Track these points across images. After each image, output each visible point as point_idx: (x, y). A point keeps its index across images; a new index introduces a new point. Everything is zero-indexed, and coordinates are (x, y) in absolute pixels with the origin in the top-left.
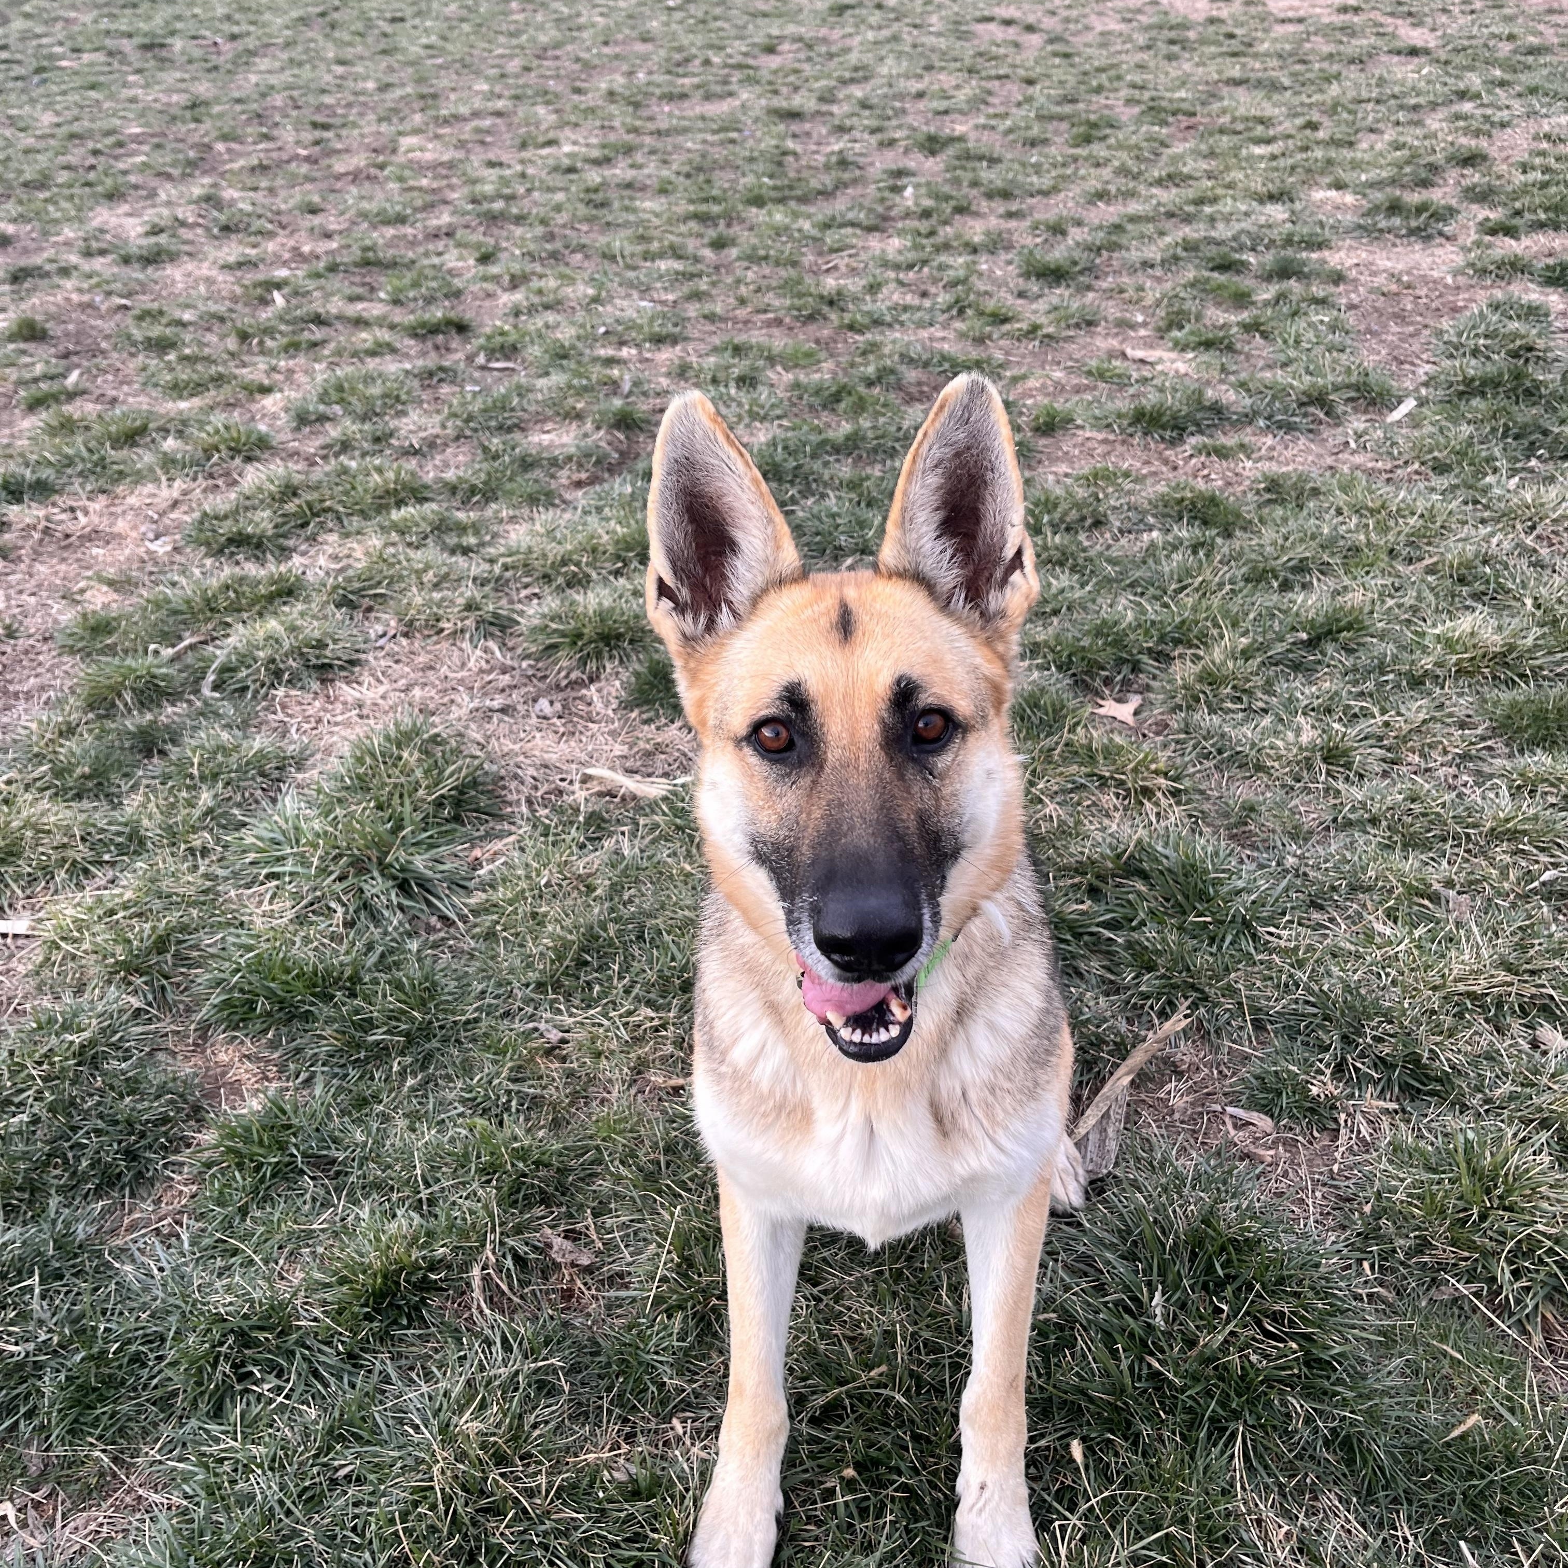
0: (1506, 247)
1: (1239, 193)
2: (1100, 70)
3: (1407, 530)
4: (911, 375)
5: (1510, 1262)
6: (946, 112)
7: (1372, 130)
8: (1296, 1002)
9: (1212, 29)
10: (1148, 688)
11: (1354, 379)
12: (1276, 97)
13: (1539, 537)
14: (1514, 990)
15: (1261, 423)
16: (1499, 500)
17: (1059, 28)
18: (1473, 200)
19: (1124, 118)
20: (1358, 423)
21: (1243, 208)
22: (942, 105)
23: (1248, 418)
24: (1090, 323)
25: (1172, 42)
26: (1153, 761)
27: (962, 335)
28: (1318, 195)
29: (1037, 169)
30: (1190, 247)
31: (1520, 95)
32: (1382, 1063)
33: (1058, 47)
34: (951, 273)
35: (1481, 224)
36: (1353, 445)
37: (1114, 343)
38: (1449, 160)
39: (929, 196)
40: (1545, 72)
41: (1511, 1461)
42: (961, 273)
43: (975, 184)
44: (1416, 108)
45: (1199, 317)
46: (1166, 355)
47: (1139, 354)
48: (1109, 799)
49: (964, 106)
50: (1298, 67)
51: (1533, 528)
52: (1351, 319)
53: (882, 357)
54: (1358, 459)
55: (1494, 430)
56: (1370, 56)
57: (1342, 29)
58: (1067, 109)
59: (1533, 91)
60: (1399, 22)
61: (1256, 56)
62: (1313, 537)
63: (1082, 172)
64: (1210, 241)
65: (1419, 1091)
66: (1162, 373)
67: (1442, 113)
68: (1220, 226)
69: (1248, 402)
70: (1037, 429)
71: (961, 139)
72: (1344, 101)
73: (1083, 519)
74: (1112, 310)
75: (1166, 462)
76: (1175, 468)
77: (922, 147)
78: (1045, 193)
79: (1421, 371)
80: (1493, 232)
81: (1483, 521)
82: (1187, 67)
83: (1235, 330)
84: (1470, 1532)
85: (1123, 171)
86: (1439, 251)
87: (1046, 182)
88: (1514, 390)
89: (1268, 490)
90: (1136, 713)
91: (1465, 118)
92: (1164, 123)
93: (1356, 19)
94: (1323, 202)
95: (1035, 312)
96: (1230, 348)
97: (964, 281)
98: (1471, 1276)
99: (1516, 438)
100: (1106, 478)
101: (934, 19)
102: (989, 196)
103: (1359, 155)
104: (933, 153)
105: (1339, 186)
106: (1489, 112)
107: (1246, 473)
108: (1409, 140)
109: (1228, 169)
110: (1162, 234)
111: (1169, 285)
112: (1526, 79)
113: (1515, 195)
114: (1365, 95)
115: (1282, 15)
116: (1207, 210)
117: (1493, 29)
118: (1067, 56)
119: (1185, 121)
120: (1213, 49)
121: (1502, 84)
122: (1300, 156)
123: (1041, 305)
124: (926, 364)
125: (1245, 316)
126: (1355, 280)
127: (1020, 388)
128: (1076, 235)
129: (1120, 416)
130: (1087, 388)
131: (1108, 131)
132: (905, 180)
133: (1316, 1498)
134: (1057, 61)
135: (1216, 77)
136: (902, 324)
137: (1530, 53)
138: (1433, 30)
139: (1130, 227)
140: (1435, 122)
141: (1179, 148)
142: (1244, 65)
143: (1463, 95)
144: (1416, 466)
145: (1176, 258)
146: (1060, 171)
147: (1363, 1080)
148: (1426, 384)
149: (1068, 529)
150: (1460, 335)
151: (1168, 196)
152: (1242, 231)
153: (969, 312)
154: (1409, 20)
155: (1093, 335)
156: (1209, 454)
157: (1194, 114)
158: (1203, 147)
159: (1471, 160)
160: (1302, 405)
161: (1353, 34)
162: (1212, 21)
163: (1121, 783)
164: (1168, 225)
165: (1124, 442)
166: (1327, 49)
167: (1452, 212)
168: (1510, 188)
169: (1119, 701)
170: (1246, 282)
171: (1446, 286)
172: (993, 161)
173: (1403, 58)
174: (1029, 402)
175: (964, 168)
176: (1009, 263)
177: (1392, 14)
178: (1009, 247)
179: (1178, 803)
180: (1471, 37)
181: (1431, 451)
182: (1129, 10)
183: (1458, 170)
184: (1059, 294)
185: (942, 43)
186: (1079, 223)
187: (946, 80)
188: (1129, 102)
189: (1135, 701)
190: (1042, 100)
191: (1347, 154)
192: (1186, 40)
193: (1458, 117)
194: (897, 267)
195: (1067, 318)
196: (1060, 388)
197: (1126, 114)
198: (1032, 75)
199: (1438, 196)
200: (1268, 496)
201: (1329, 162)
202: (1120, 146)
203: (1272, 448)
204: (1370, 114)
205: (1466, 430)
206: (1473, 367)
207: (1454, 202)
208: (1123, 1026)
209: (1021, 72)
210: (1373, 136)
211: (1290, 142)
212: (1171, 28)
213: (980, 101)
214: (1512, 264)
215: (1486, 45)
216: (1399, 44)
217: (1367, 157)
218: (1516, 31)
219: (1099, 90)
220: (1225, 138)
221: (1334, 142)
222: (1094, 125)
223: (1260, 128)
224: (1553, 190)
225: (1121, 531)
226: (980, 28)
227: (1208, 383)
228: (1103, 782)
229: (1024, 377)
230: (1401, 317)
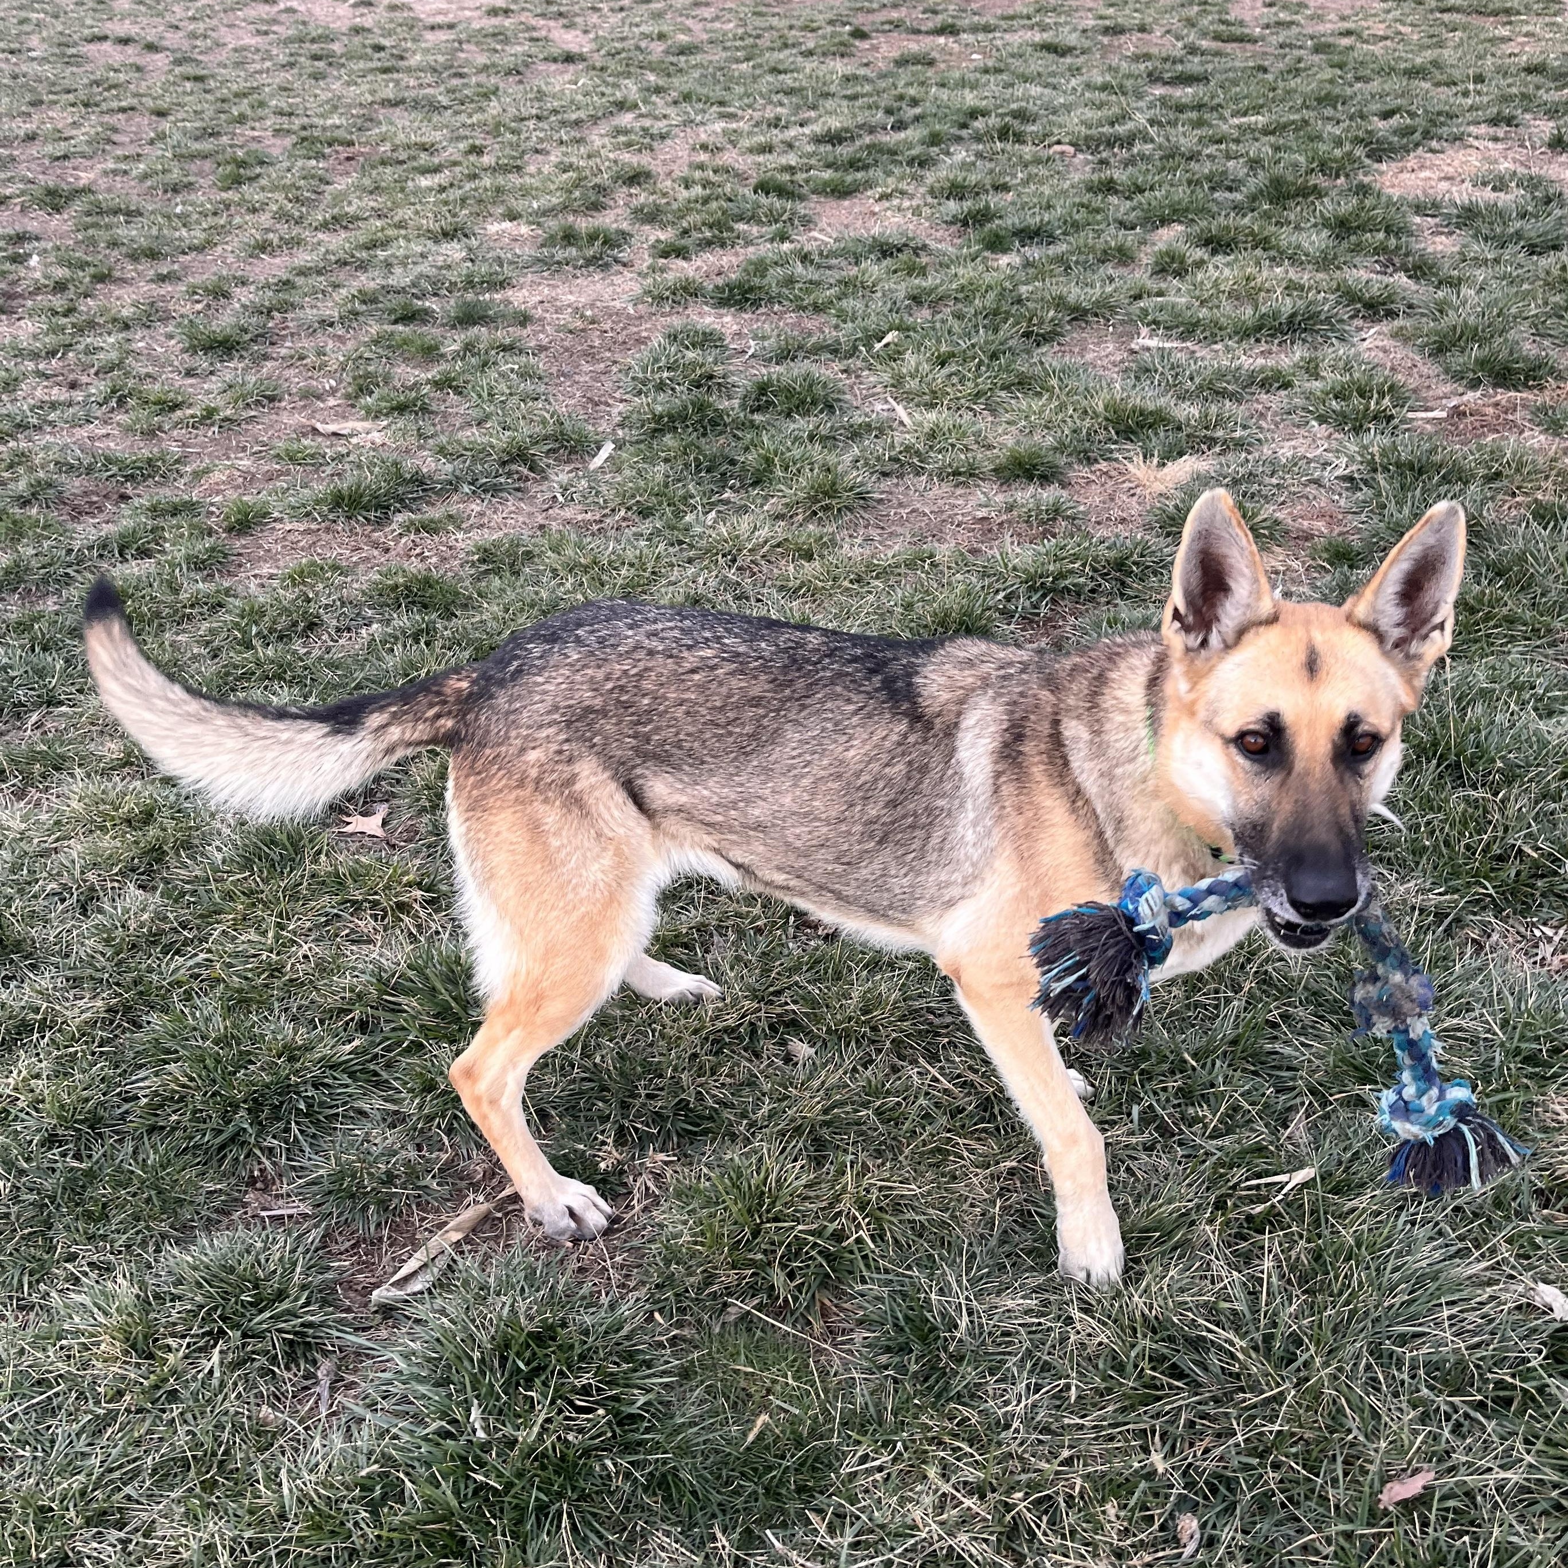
0: (680, 269)
1: (412, 233)
2: (240, 95)
3: (620, 581)
4: (74, 485)
5: (783, 1266)
6: (65, 157)
7: (537, 151)
8: (574, 1081)
9: (357, 40)
10: (394, 795)
11: (550, 429)
12: (436, 118)
13: (739, 569)
14: (762, 1014)
15: (466, 489)
16: (701, 537)
17: (186, 45)
18: (644, 222)
19: (275, 152)
20: (561, 475)
21: (419, 249)
22: (62, 148)
23: (452, 485)
24: (272, 399)
25: (316, 58)
26: (406, 873)
27: (128, 430)
28: (494, 228)
29: (184, 219)
30: (368, 298)
31: (675, 103)
32: (658, 1117)
33: (189, 69)
34: (102, 356)
35: (653, 247)
36: (561, 499)
37: (300, 419)
38: (615, 179)
39: (60, 263)
40: (696, 74)
41: (799, 1444)
42: (114, 355)
43: (114, 244)
44: (577, 123)
45: (387, 379)
46: (360, 426)
47: (332, 428)
48: (366, 924)
49: (86, 148)
50: (456, 82)
51: (734, 561)
52: (541, 363)
53: (32, 469)
54: (568, 513)
55: (687, 466)
56: (527, 65)
57: (494, 35)
58: (206, 145)
59: (687, 97)
60: (552, 23)
61: (409, 70)
62: (532, 606)
63: (237, 220)
64: (387, 290)
65: (695, 1134)
66: (358, 446)
67: (604, 128)
68: (398, 270)
69: (449, 467)
70: (230, 530)
71: (87, 190)
72: (506, 119)
73: (295, 624)
74: (295, 380)
75: (376, 545)
76: (387, 550)
77: (42, 204)
78: (200, 249)
79: (615, 411)
80: (665, 255)
81: (690, 561)
82: (336, 86)
83: (426, 389)
84: (776, 1520)
85: (282, 216)
86: (617, 280)
87: (198, 236)
88: (700, 421)
89: (482, 561)
90: (385, 823)
91: (626, 132)
92: (320, 156)
93: (507, 23)
94: (500, 235)
95: (208, 392)
96: (425, 410)
97: (119, 365)
98: (753, 1290)
99: (709, 471)
100: (313, 574)
101: (34, 41)
102: (134, 257)
103: (528, 180)
104: (58, 210)
105: (512, 216)
106: (647, 123)
107: (460, 545)
108: (574, 160)
109: (396, 205)
110: (336, 286)
111: (350, 345)
112: (679, 84)
113: (682, 214)
114: (525, 113)
115: (431, 20)
116: (381, 254)
117: (644, 28)
118: (198, 79)
119: (344, 152)
120: (362, 65)
121: (658, 90)
122: (468, 186)
123: (214, 384)
124: (89, 470)
125: (434, 373)
126: (542, 319)
127: (206, 483)
128: (243, 296)
129: (318, 502)
130: (280, 473)
131: (258, 170)
132: (28, 247)
133: (647, 1542)
134: (188, 85)
135: (370, 99)
136: (51, 423)
137: (681, 53)
138: (586, 32)
139: (300, 281)
140: (598, 137)
141: (341, 184)
142: (397, 82)
143: (622, 106)
144: (622, 513)
145: (356, 314)
146: (211, 221)
147: (644, 1141)
148: (621, 425)
149: (280, 638)
150: (644, 370)
151: (337, 242)
152: (421, 275)
153: (131, 402)
154: (563, 21)
155: (278, 411)
156: (418, 531)
157: (350, 144)
158: (367, 182)
159: (636, 178)
160: (504, 464)
161: (506, 41)
162: (357, 30)
163: (375, 904)
164: (342, 275)
165: (328, 530)
166: (482, 59)
167: (625, 235)
168: (675, 206)
169: (365, 814)
170: (431, 332)
171: (629, 317)
172: (132, 214)
173: (560, 66)
174: (218, 499)
175: (95, 225)
176: (170, 337)
177: (543, 15)
178: (166, 319)
179: (437, 911)
180: (623, 39)
181: (633, 496)
182: (263, 21)
183: (625, 189)
184: (231, 370)
185: (48, 71)
186: (244, 283)
187: (59, 117)
188: (278, 132)
189: (382, 811)
190: (177, 136)
191: (515, 180)
192: (331, 55)
193: (619, 131)
194: (35, 356)
195: (244, 397)
196: (249, 478)
197: (277, 147)
198: (161, 104)
199: (610, 220)
200: (484, 567)
201: (499, 190)
202: (275, 188)
203: (481, 514)
204: (533, 133)
205: (661, 468)
206: (661, 403)
207: (625, 226)
208: (413, 1154)
209: (149, 103)
210: (540, 157)
211: (458, 169)
212: (313, 41)
213: (104, 141)
214: (685, 289)
215: (638, 48)
216: (555, 51)
217: (534, 182)
218: (665, 28)
219: (242, 119)
220: (388, 170)
221: (498, 169)
222: (242, 164)
223: (423, 155)
224: (714, 205)
225: (338, 630)
226: (92, 49)
227: (407, 451)
228: (357, 907)
229: (207, 471)
230: (590, 355)
